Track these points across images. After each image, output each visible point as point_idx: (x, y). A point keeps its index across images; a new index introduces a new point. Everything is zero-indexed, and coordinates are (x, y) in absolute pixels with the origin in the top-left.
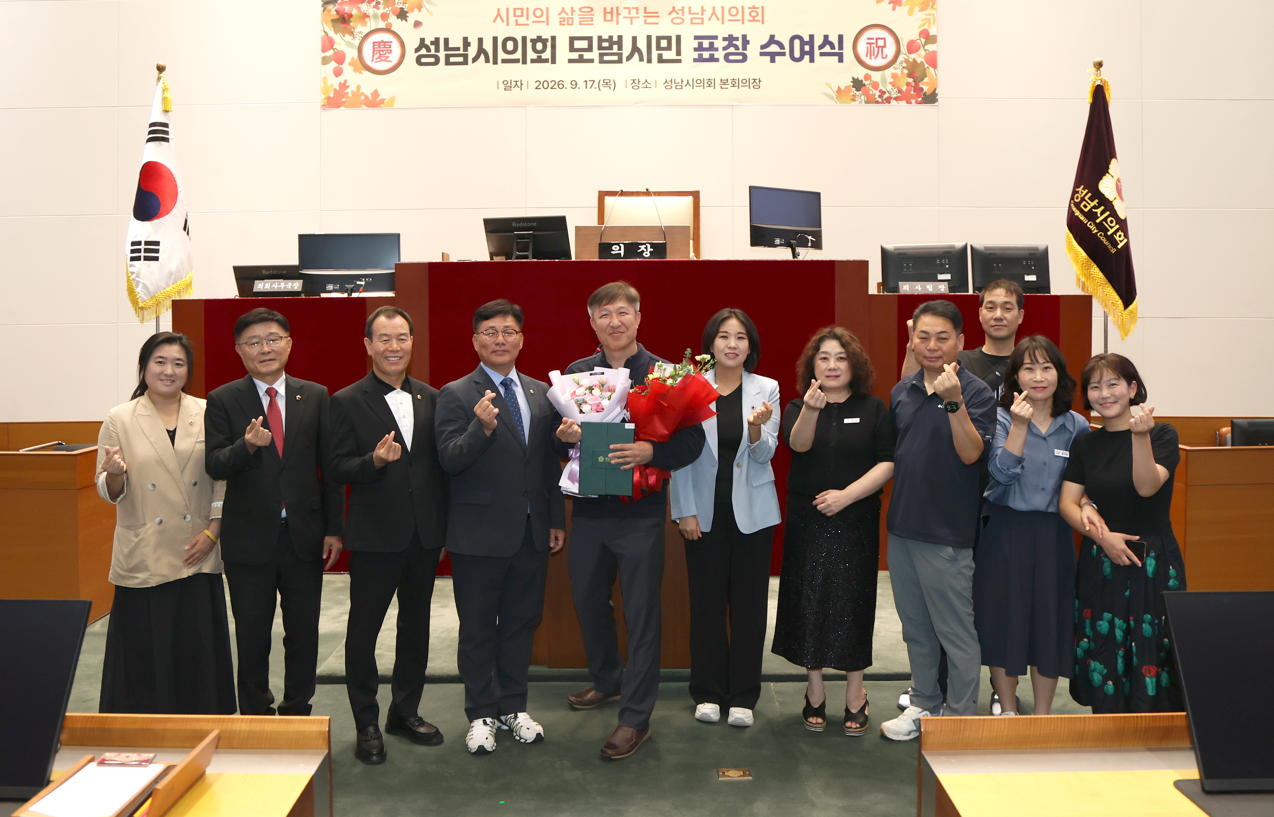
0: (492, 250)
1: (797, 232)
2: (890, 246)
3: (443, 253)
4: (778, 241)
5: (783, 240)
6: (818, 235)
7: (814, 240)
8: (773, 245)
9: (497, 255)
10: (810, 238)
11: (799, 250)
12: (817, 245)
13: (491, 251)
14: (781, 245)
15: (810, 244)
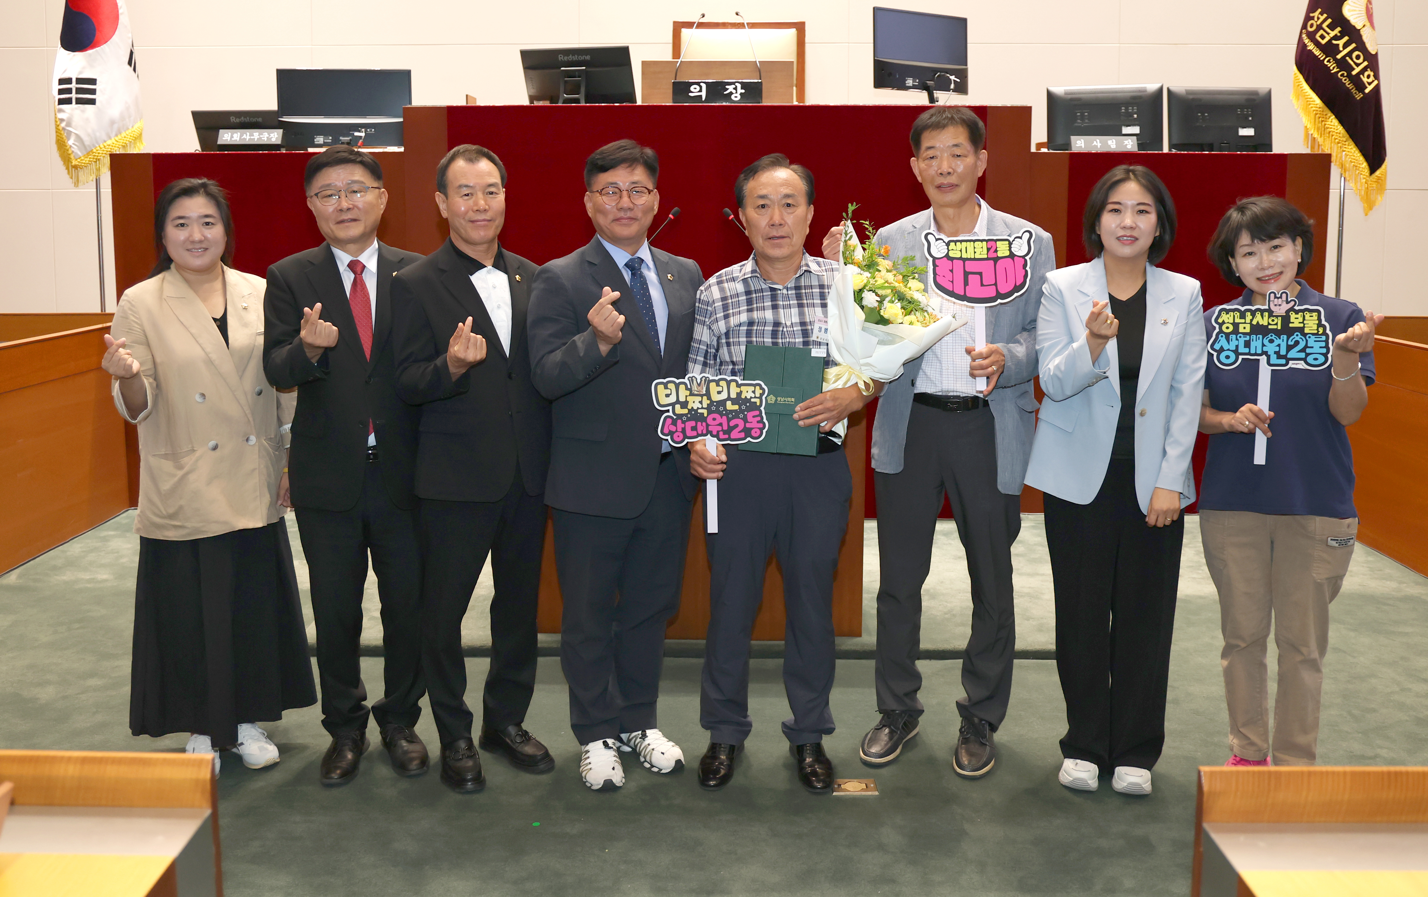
0: (533, 92)
1: (935, 71)
2: (1059, 90)
3: (467, 96)
4: (910, 82)
5: (917, 81)
6: (963, 75)
7: (958, 80)
8: (904, 87)
9: (539, 99)
10: (953, 78)
11: (937, 94)
12: (962, 88)
13: (530, 94)
14: (914, 87)
15: (952, 86)
